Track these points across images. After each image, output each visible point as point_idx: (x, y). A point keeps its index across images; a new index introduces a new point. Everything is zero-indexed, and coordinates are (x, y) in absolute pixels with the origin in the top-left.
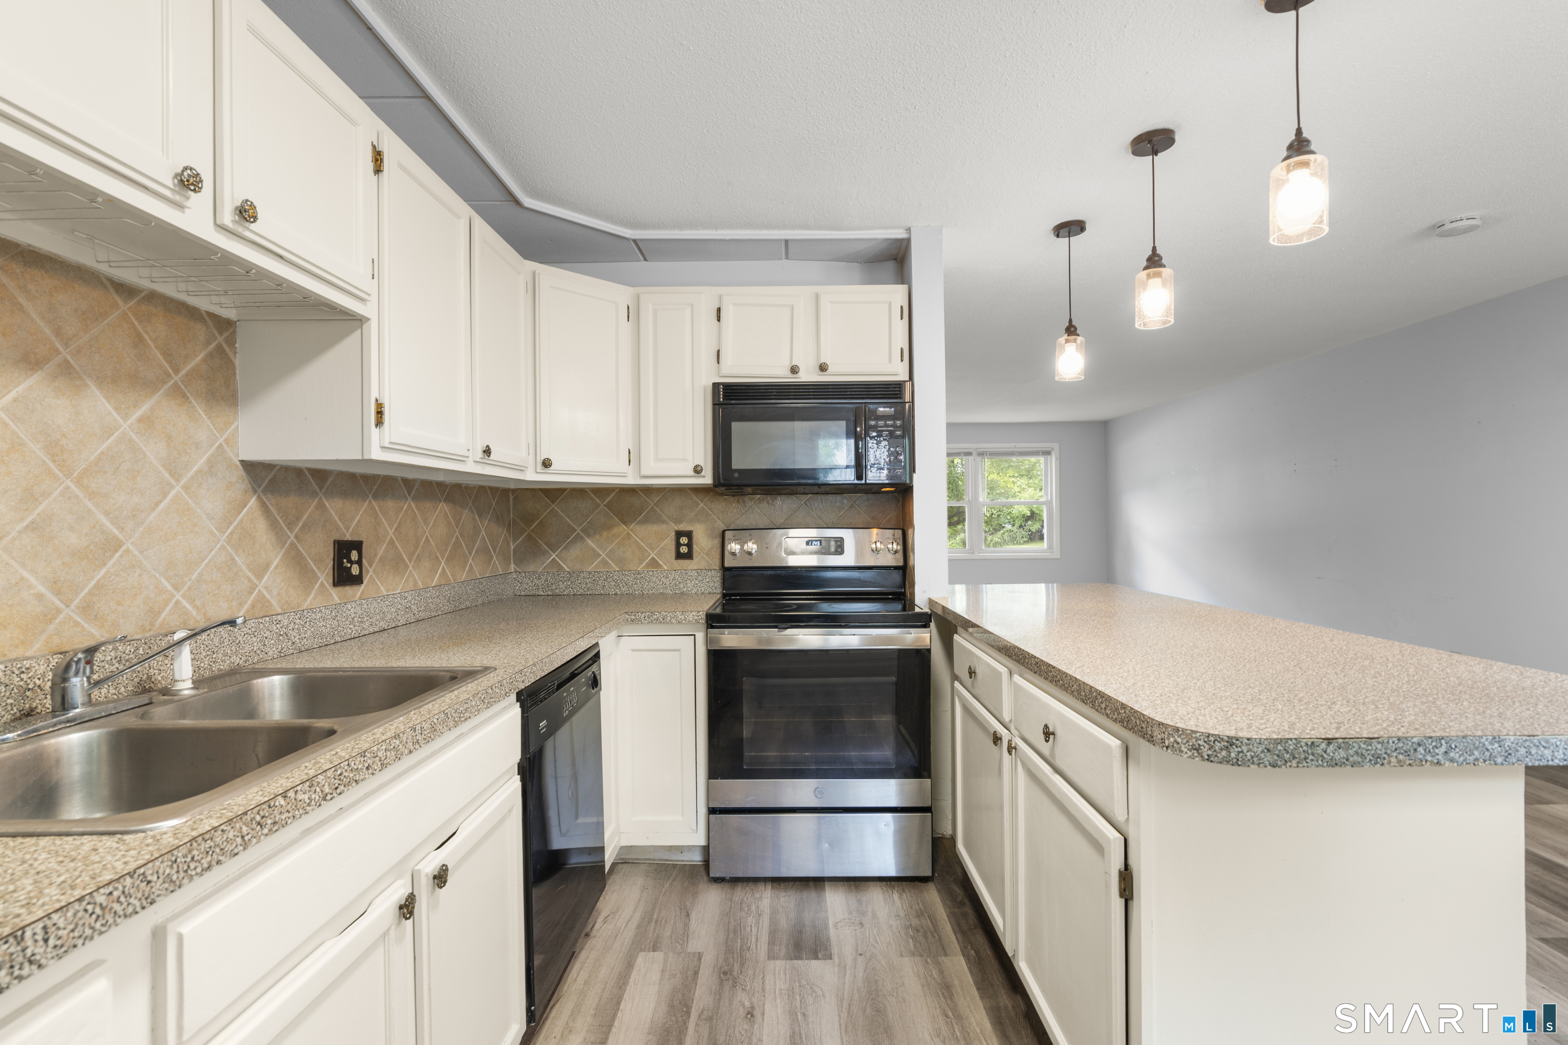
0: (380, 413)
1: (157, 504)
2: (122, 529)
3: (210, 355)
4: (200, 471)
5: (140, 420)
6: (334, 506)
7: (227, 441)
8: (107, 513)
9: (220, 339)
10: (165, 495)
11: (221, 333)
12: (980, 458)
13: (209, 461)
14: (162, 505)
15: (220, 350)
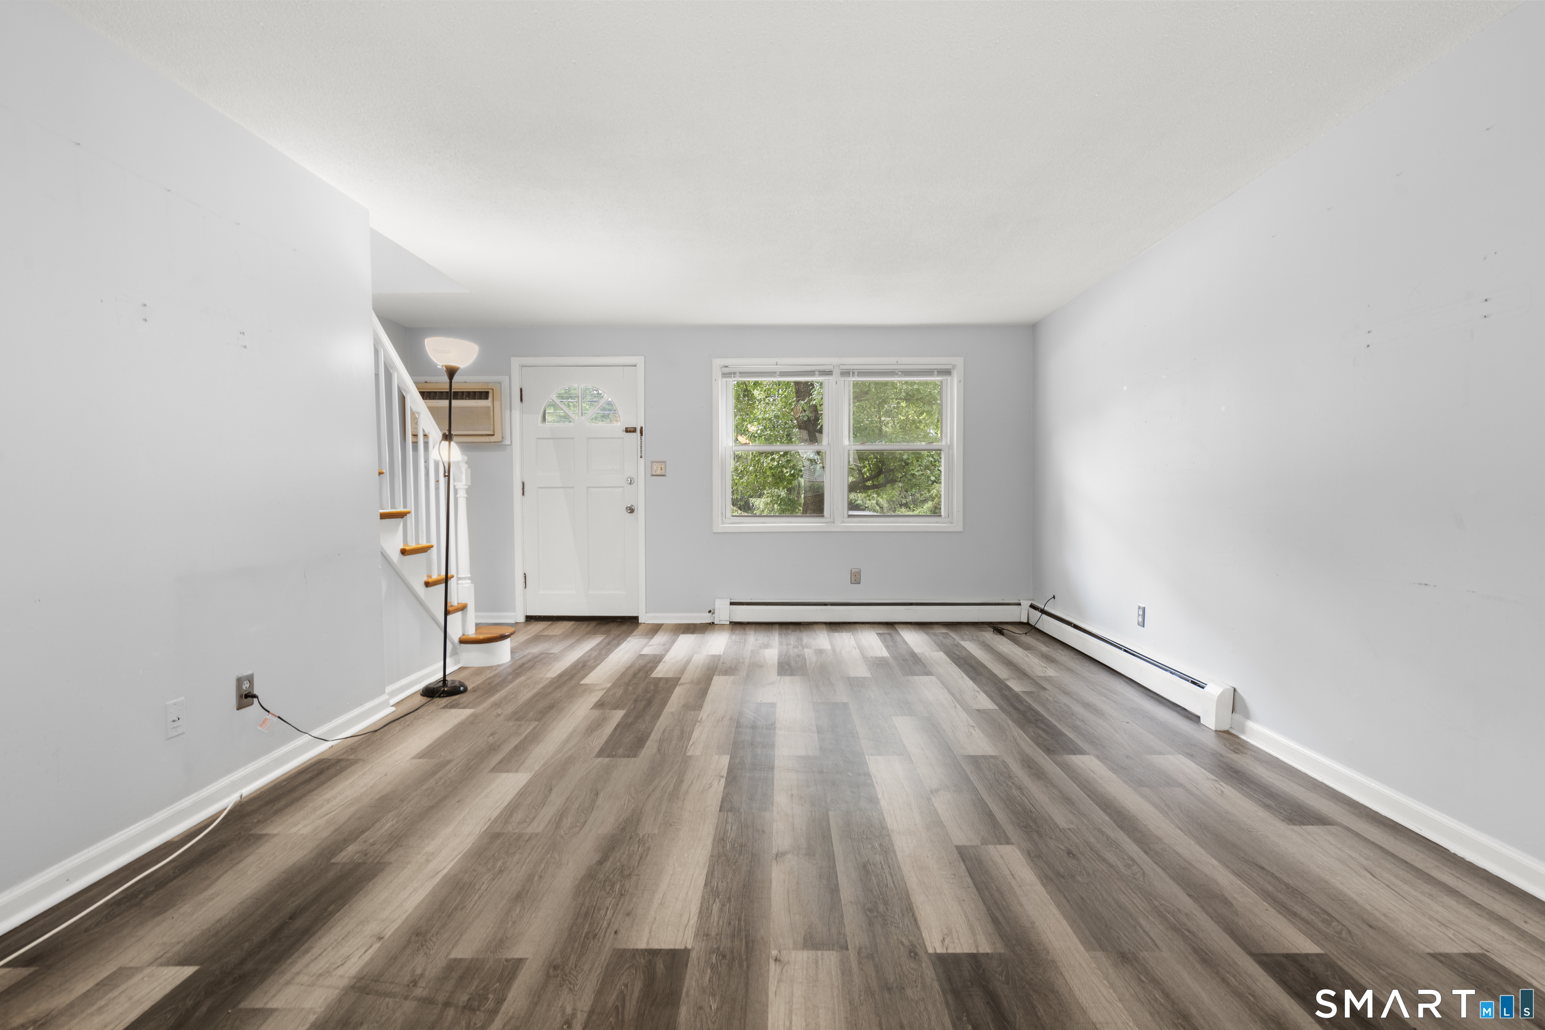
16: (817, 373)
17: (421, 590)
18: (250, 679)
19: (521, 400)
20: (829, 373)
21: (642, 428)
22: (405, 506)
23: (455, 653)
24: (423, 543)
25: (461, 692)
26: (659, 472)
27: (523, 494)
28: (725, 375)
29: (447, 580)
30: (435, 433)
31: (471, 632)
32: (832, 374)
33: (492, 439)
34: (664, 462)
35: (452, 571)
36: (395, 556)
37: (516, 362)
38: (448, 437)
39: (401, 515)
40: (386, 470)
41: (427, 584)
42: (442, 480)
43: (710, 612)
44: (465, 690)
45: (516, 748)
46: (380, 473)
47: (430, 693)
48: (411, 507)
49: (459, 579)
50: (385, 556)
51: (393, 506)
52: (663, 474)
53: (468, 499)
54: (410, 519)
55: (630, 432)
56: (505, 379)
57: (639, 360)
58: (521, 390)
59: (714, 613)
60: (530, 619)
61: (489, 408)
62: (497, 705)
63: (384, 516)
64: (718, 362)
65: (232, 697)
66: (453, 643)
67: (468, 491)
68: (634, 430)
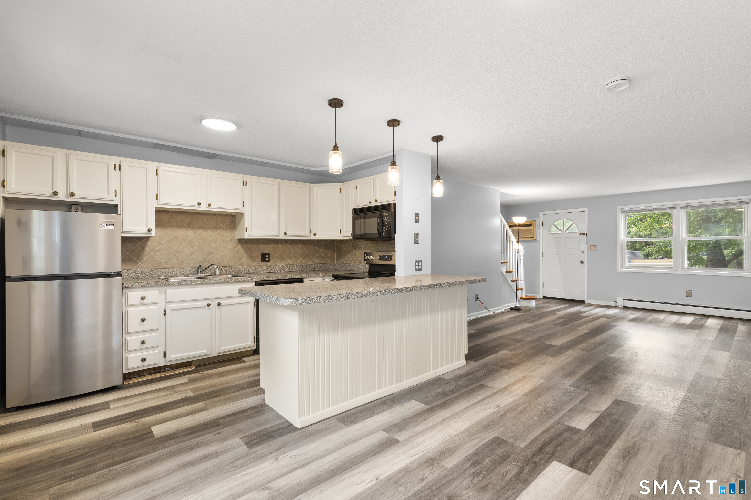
0: (246, 230)
1: (220, 247)
2: (213, 250)
3: (231, 222)
4: (228, 241)
5: (217, 234)
6: (261, 246)
7: (234, 236)
8: (211, 248)
9: (233, 218)
10: (221, 245)
11: (233, 217)
12: (683, 210)
13: (230, 239)
14: (221, 247)
15: (233, 220)
16: (667, 208)
17: (510, 282)
18: (478, 295)
19: (543, 226)
20: (674, 208)
21: (587, 233)
22: (507, 261)
23: (519, 301)
24: (511, 270)
25: (520, 310)
26: (593, 249)
27: (543, 256)
28: (622, 212)
29: (517, 281)
30: (515, 241)
31: (524, 296)
32: (676, 208)
33: (533, 239)
34: (596, 245)
35: (519, 278)
36: (504, 273)
37: (541, 214)
38: (518, 242)
39: (506, 263)
40: (503, 251)
41: (512, 281)
42: (516, 254)
43: (615, 302)
44: (521, 310)
45: (532, 321)
46: (502, 252)
47: (512, 309)
48: (508, 261)
49: (521, 281)
50: (502, 273)
51: (504, 261)
52: (595, 250)
53: (524, 258)
54: (508, 264)
55: (582, 235)
56: (537, 219)
57: (586, 209)
58: (543, 222)
59: (616, 303)
60: (544, 298)
61: (532, 229)
62: (529, 314)
63: (502, 263)
64: (619, 208)
65: (475, 299)
66: (519, 298)
67: (524, 256)
68: (584, 234)
